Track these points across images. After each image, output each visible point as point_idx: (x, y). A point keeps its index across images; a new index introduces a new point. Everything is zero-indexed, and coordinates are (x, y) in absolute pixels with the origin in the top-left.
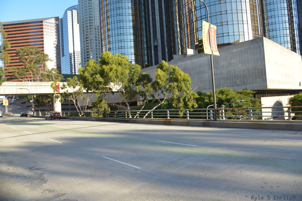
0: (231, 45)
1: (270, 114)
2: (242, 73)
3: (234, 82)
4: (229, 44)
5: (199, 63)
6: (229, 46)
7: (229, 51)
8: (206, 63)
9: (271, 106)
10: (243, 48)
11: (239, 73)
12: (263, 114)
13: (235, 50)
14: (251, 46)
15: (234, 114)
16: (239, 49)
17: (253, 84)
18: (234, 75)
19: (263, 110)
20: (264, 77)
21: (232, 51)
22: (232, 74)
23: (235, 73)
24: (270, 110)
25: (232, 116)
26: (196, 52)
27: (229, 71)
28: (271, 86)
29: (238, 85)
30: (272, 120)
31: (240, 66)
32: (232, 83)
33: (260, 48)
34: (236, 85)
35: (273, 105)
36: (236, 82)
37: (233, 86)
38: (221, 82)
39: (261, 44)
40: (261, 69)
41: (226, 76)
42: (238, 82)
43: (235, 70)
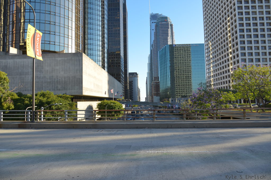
0: (56, 54)
1: (83, 116)
2: (63, 80)
3: (56, 87)
4: (54, 52)
5: (22, 63)
6: (54, 54)
7: (53, 58)
8: (30, 65)
9: (85, 109)
10: (66, 59)
11: (61, 79)
12: (78, 116)
13: (59, 59)
14: (73, 58)
15: (53, 116)
16: (63, 58)
17: (72, 90)
18: (56, 81)
19: (78, 112)
20: (81, 85)
21: (56, 59)
22: (55, 79)
23: (57, 78)
24: (84, 112)
25: (52, 117)
26: (20, 52)
27: (52, 76)
28: (85, 93)
29: (59, 90)
30: (84, 120)
31: (62, 73)
32: (54, 87)
33: (79, 61)
34: (57, 90)
35: (86, 108)
36: (57, 87)
37: (54, 90)
38: (44, 85)
39: (81, 58)
40: (79, 79)
41: (49, 80)
42: (59, 87)
43: (57, 76)
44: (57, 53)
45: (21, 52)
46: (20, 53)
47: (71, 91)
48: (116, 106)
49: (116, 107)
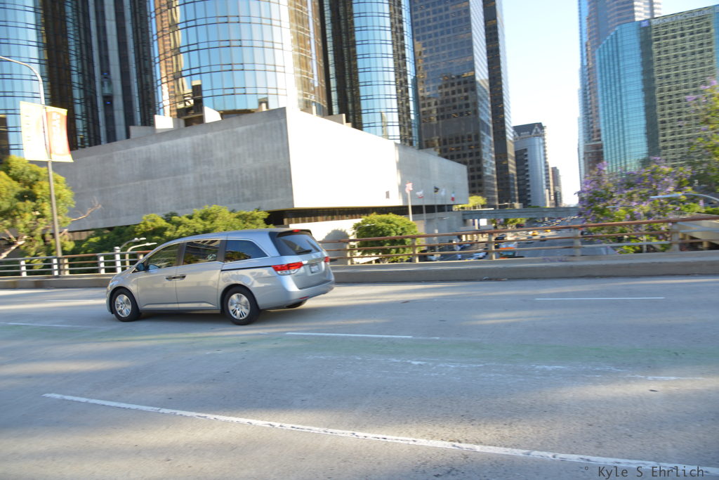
2: (254, 176)
5: (175, 149)
7: (230, 130)
8: (188, 151)
11: (248, 175)
13: (240, 129)
14: (268, 124)
16: (248, 127)
17: (271, 198)
18: (239, 180)
21: (236, 130)
22: (237, 177)
23: (242, 175)
26: (179, 123)
27: (232, 171)
28: (300, 202)
29: (248, 200)
31: (250, 161)
33: (281, 130)
36: (243, 195)
37: (238, 202)
38: (218, 192)
39: (283, 121)
40: (285, 170)
41: (226, 181)
42: (247, 193)
43: (241, 170)
44: (253, 112)
45: (182, 122)
46: (179, 126)
47: (270, 201)
48: (392, 228)
49: (392, 230)
